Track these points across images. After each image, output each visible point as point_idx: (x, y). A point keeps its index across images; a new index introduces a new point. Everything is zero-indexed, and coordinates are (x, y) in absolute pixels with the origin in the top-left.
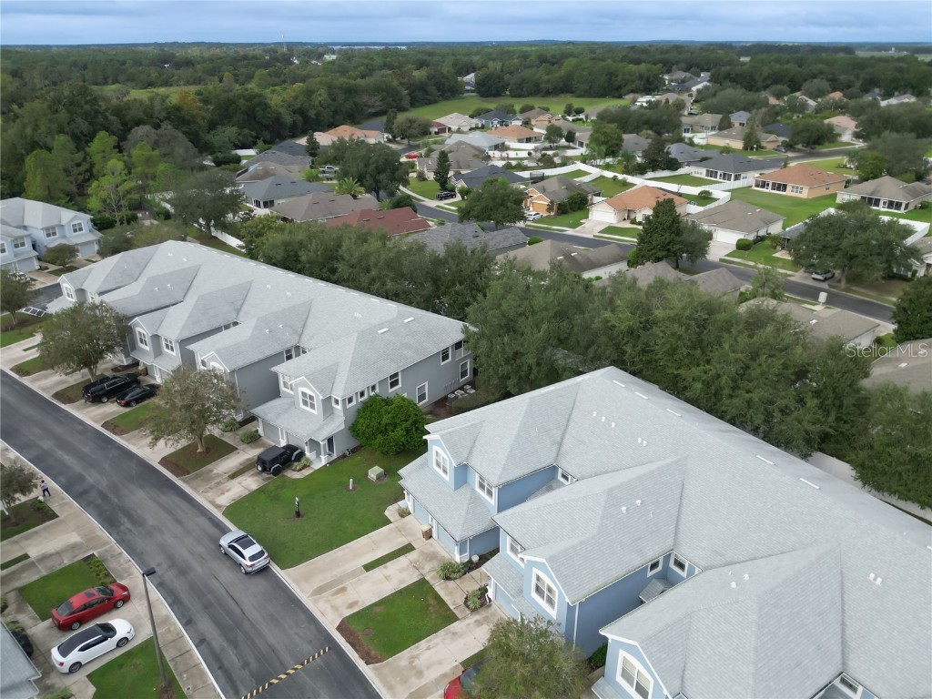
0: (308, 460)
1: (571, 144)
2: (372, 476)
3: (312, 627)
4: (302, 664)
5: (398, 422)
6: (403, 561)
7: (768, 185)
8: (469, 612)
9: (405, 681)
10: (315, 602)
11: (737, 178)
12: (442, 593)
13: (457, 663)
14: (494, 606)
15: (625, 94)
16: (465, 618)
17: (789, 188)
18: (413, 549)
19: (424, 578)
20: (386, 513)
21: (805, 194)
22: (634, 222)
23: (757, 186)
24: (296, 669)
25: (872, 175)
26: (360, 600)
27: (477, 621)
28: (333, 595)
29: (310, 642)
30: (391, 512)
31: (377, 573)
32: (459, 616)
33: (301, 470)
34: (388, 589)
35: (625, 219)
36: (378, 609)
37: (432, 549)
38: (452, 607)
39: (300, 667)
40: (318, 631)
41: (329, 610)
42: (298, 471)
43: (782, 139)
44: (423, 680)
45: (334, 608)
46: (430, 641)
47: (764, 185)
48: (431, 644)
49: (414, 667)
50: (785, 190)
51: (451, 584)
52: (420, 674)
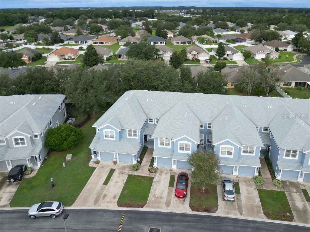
0: (31, 168)
1: (12, 40)
2: (69, 158)
3: (109, 213)
4: (121, 224)
5: (69, 133)
6: (115, 175)
7: (97, 43)
8: (154, 174)
9: (160, 203)
10: (99, 206)
11: (86, 42)
12: (140, 175)
13: (168, 187)
14: (159, 168)
15: (15, 24)
16: (155, 176)
17: (104, 43)
18: (114, 170)
19: (129, 175)
20: (90, 166)
21: (110, 44)
22: (65, 59)
23: (94, 44)
24: (121, 228)
25: (124, 37)
26: (116, 194)
27: (159, 174)
28: (103, 199)
29: (115, 217)
30: (91, 164)
31: (111, 183)
32: (153, 176)
33: (31, 173)
34: (121, 185)
35: (61, 59)
36: (126, 192)
37: (121, 166)
38: (148, 176)
39: (121, 226)
40: (113, 212)
41: (108, 204)
42: (30, 174)
43: (88, 32)
44: (164, 198)
45: (110, 202)
46: (153, 188)
47: (96, 43)
48: (154, 188)
49: (158, 198)
50: (103, 44)
51: (139, 170)
52: (161, 198)
